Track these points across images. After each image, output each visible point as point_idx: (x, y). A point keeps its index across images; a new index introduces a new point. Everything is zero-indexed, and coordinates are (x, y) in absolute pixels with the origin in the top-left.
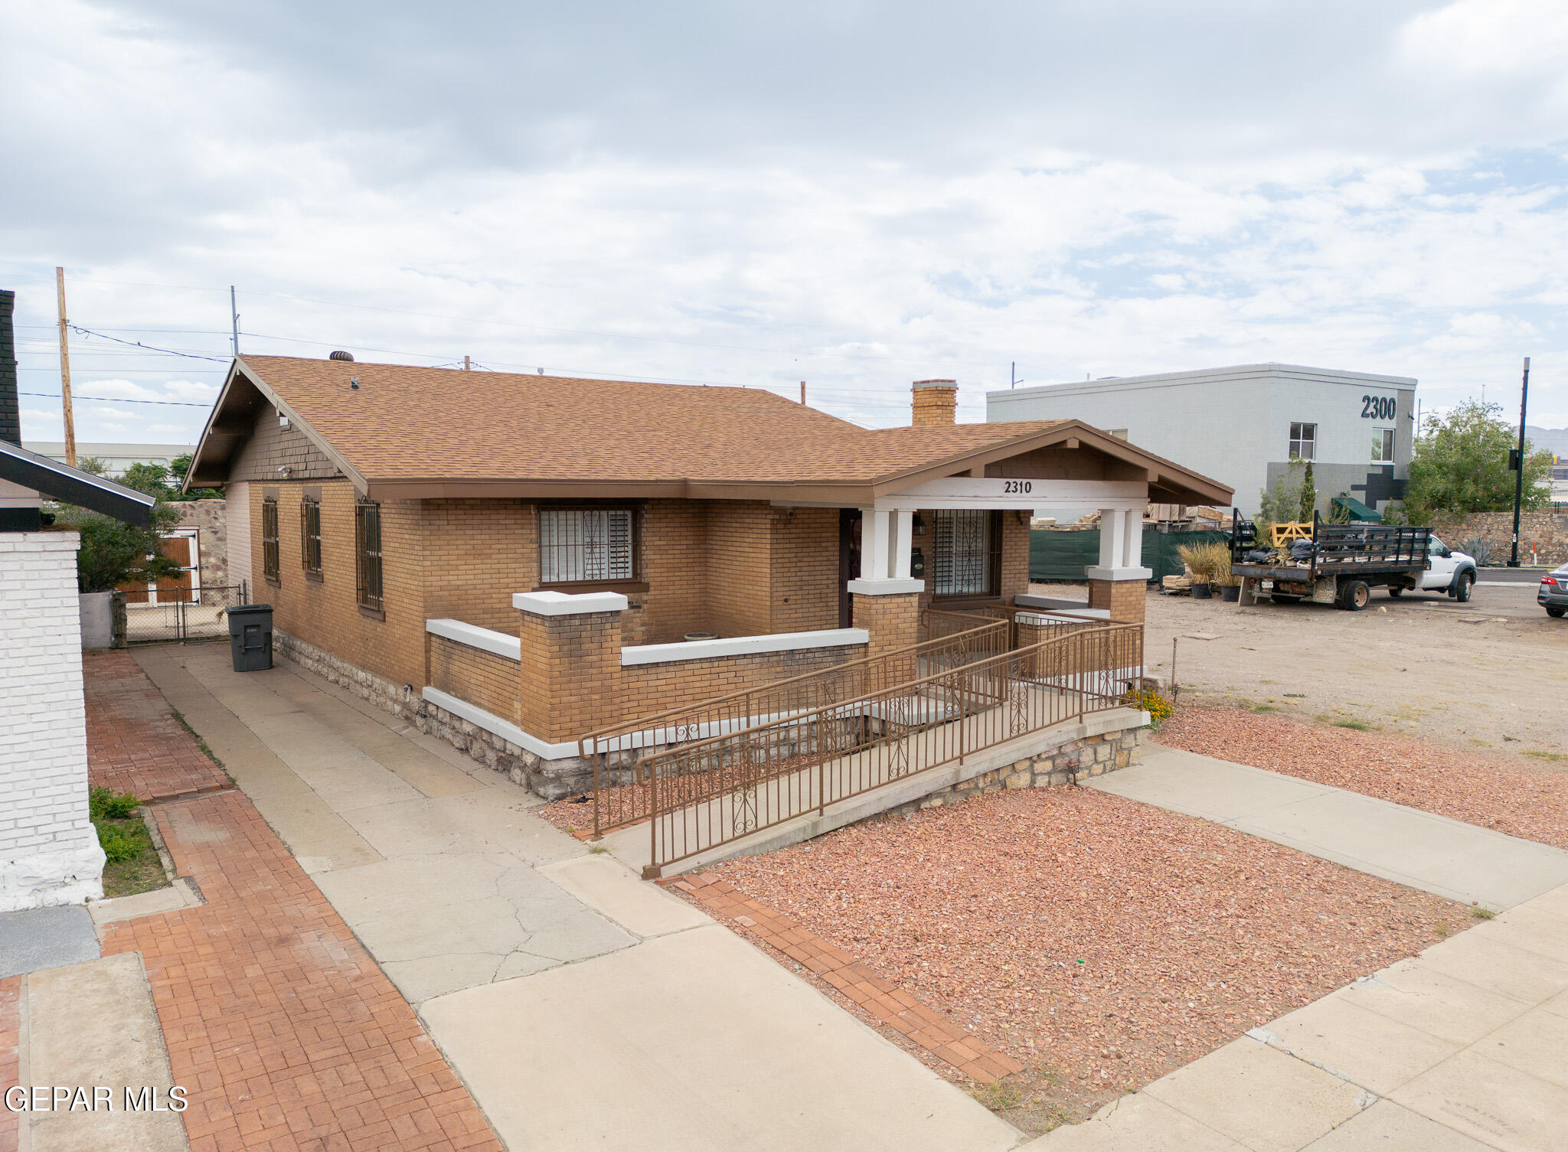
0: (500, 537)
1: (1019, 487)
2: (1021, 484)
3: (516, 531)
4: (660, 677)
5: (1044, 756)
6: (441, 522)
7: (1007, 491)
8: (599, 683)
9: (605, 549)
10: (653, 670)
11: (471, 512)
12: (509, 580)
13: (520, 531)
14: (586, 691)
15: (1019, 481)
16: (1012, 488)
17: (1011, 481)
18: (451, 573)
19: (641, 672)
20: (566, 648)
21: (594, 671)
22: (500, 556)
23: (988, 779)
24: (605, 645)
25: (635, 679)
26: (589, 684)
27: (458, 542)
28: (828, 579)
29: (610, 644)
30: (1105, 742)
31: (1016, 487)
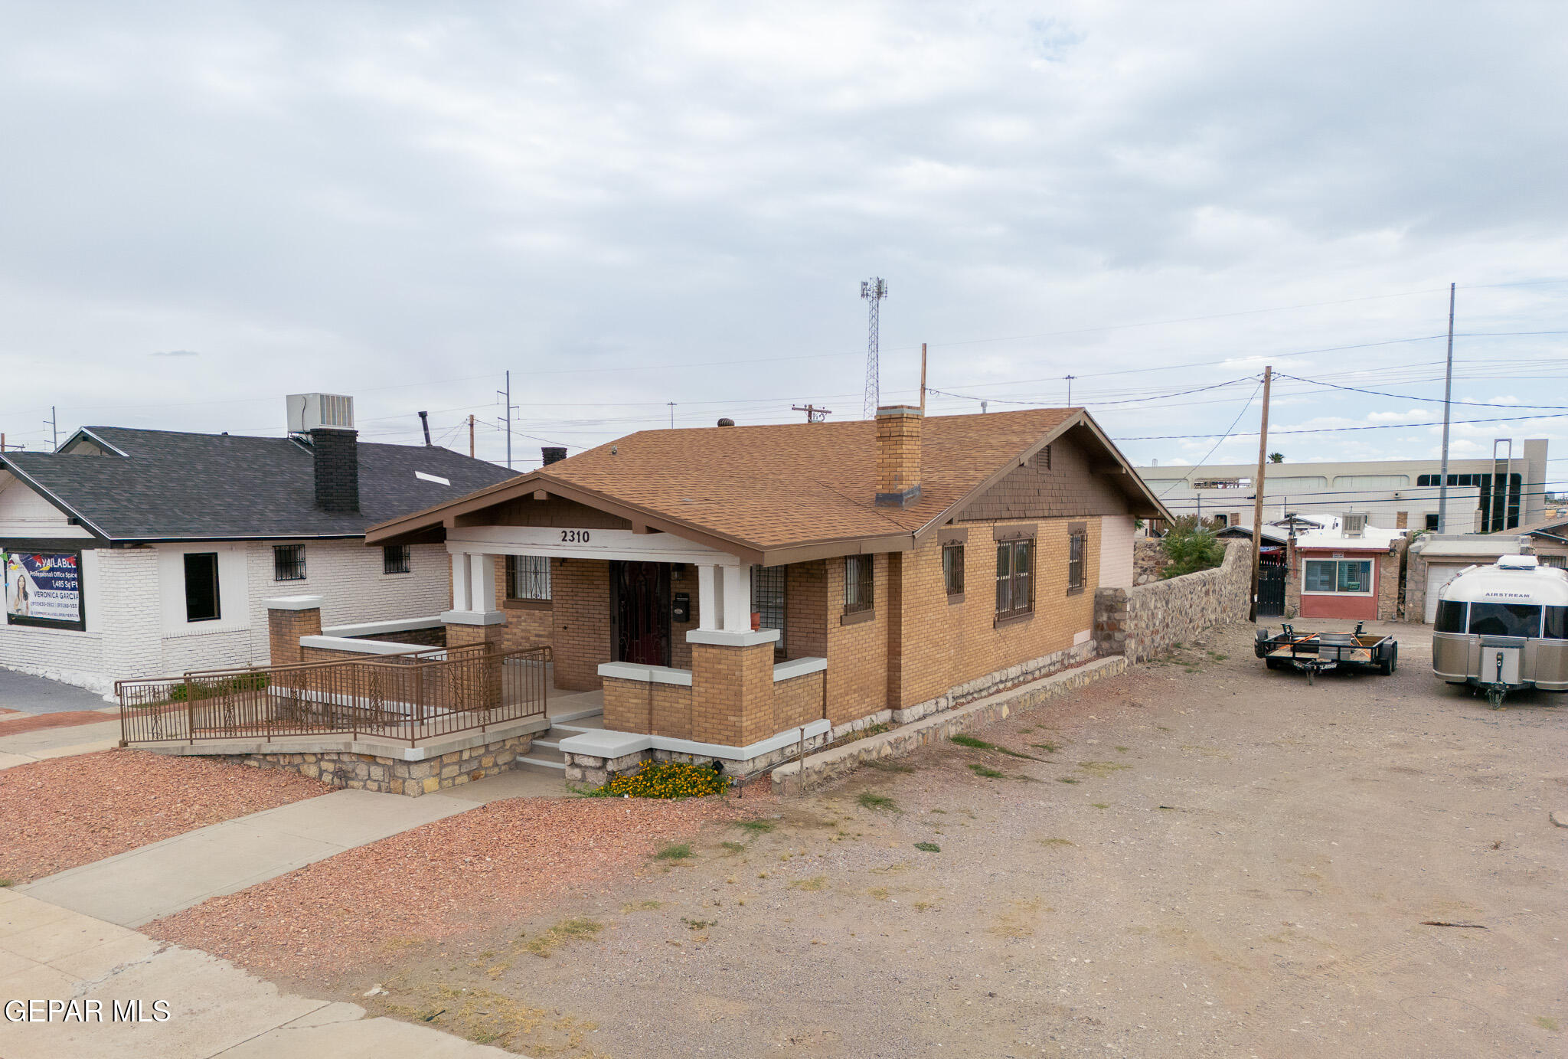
1: (576, 536)
2: (578, 533)
4: (323, 657)
7: (564, 540)
8: (290, 654)
10: (319, 652)
14: (285, 658)
15: (576, 530)
16: (569, 537)
17: (568, 530)
19: (313, 652)
20: (275, 629)
21: (288, 646)
24: (292, 631)
25: (311, 656)
26: (286, 654)
28: (600, 614)
30: (378, 764)
31: (572, 536)
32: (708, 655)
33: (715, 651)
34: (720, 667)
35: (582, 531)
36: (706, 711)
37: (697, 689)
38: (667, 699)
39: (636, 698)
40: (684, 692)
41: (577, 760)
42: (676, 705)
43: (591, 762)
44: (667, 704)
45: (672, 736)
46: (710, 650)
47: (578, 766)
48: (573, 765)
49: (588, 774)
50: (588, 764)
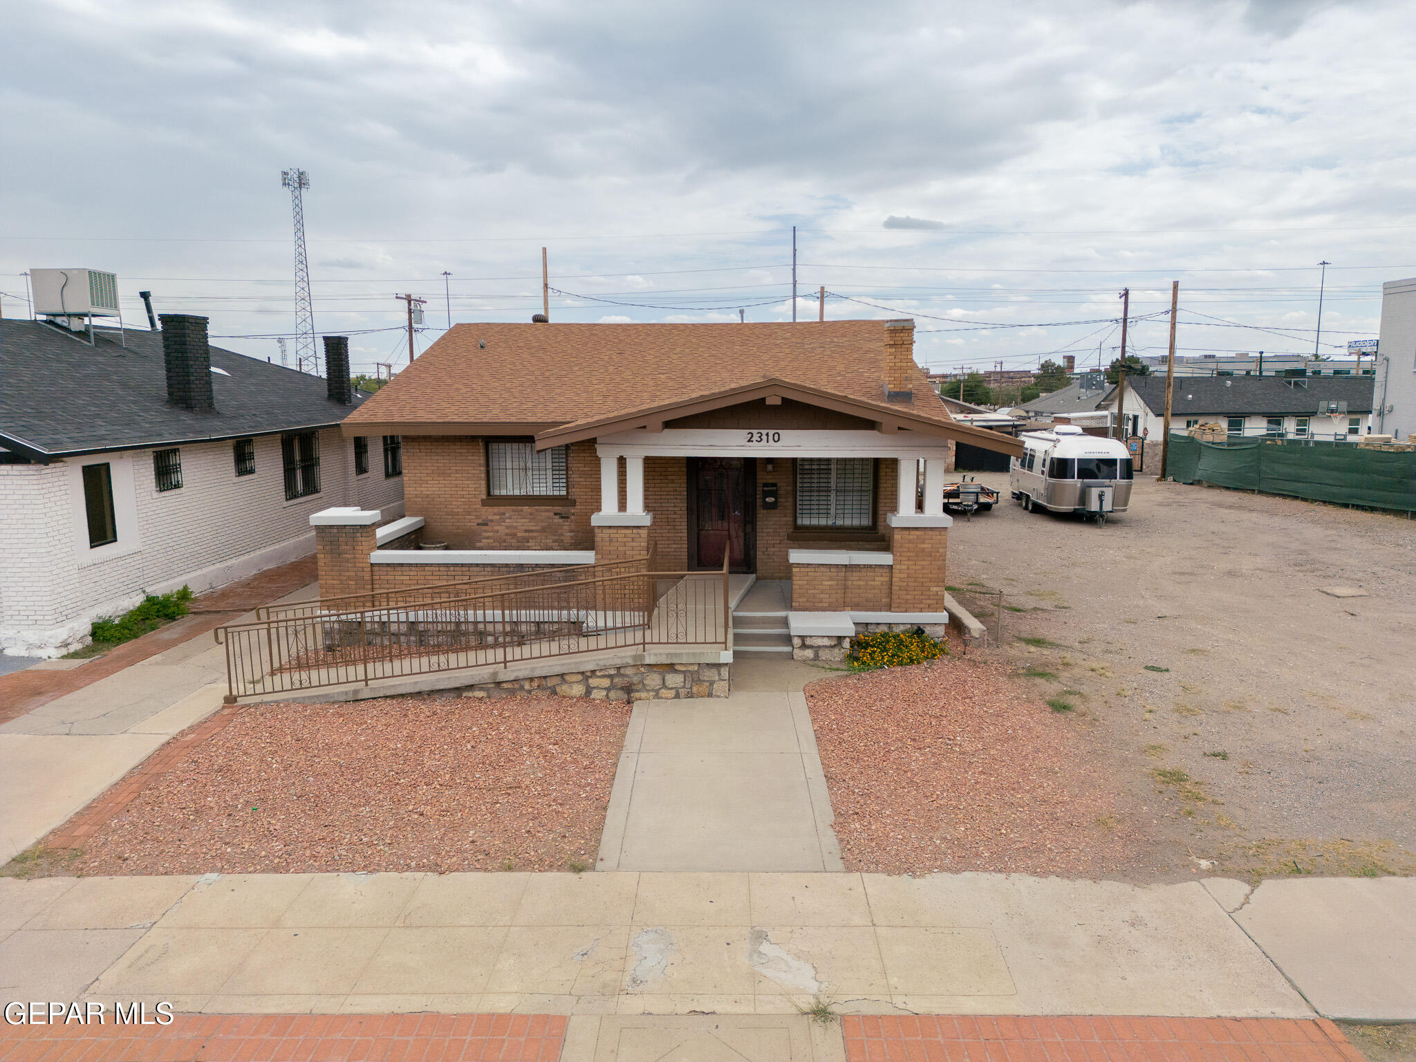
0: (457, 461)
1: (764, 437)
2: (767, 435)
3: (469, 458)
4: (404, 573)
5: (598, 674)
6: (415, 451)
8: (354, 574)
9: (549, 472)
10: (399, 569)
11: (435, 444)
12: (464, 493)
13: (472, 458)
14: (344, 578)
15: (764, 432)
17: (755, 432)
18: (423, 485)
19: (389, 569)
20: (327, 548)
21: (350, 565)
22: (457, 475)
23: (535, 684)
24: (357, 548)
25: (385, 573)
26: (347, 574)
27: (427, 465)
28: (675, 506)
29: (361, 548)
30: (676, 671)
31: (760, 437)
32: (911, 537)
33: (918, 533)
34: (923, 546)
35: (771, 432)
36: (907, 585)
37: (898, 567)
38: (863, 578)
39: (831, 580)
40: (881, 570)
41: (808, 642)
42: (872, 583)
43: (826, 642)
44: (862, 583)
45: (867, 610)
46: (912, 533)
47: (811, 647)
48: (804, 646)
49: (821, 653)
50: (822, 644)
